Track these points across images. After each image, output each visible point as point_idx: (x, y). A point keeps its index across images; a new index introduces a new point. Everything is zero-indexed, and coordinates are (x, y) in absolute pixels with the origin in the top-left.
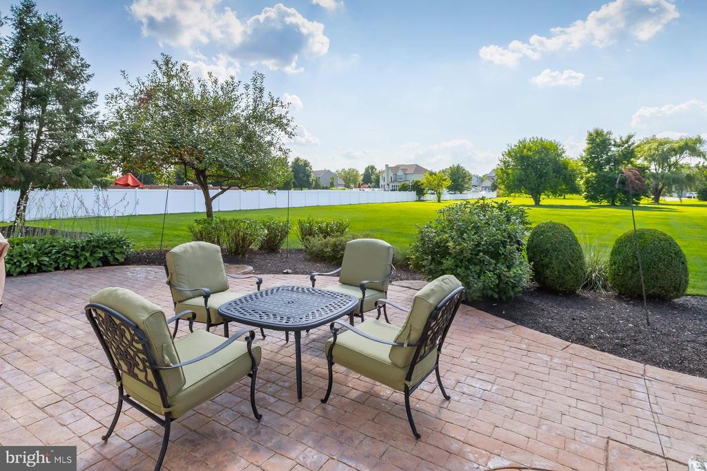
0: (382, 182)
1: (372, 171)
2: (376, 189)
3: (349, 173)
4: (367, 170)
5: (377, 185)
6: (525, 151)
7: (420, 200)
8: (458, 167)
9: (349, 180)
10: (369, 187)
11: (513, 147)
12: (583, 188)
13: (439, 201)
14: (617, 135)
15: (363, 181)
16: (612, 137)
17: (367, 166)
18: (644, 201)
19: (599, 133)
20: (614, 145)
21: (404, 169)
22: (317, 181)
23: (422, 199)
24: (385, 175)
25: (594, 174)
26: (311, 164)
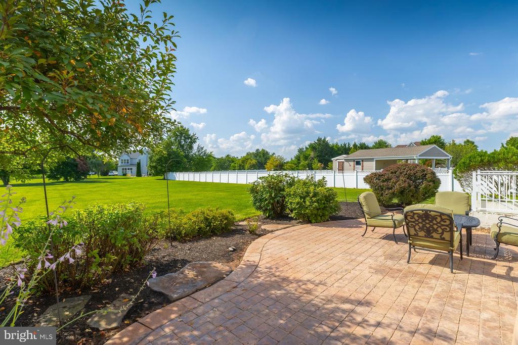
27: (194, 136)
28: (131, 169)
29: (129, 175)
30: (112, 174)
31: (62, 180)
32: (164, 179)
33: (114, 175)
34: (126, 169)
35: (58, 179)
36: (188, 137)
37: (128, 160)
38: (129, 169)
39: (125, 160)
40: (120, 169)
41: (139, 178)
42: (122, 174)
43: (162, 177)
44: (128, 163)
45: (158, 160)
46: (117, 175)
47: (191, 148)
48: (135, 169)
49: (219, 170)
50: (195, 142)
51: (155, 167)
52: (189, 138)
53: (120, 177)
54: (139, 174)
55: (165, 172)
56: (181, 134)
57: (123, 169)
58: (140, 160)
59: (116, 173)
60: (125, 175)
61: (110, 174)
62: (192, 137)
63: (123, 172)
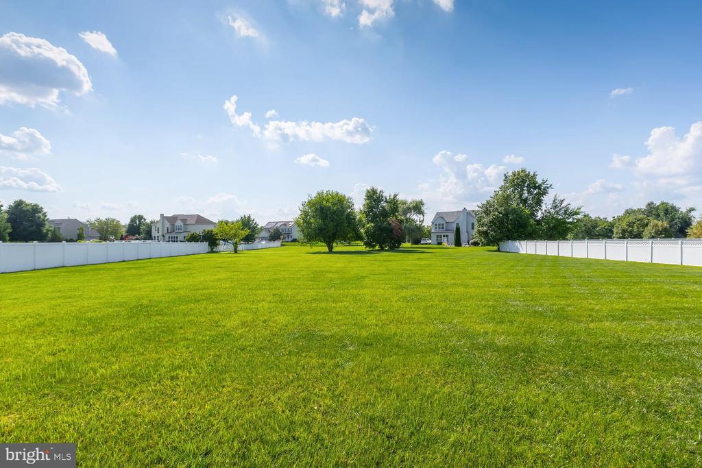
0: (154, 233)
1: (140, 221)
2: (148, 241)
3: (106, 223)
4: (133, 220)
5: (149, 236)
6: (324, 202)
7: (212, 252)
8: (249, 217)
9: (106, 231)
10: (137, 239)
11: (313, 198)
12: (364, 235)
13: (236, 251)
14: (387, 194)
15: (127, 232)
16: (384, 194)
17: (133, 216)
18: (407, 245)
19: (374, 192)
20: (386, 201)
21: (184, 219)
22: (54, 233)
23: (214, 250)
24: (159, 225)
25: (373, 225)
26: (45, 210)
27: (543, 183)
28: (447, 236)
29: (445, 244)
30: (425, 242)
31: (377, 248)
32: (499, 250)
33: (426, 244)
34: (441, 236)
35: (374, 246)
36: (534, 185)
37: (443, 225)
38: (444, 236)
39: (439, 225)
40: (434, 236)
41: (459, 249)
42: (436, 242)
43: (495, 248)
44: (443, 228)
45: (491, 222)
46: (430, 244)
47: (539, 202)
48: (452, 236)
49: (583, 238)
50: (545, 193)
51: (485, 234)
52: (535, 188)
53: (434, 246)
54: (458, 243)
55: (501, 240)
56: (524, 181)
57: (437, 236)
58: (458, 224)
59: (430, 241)
60: (440, 243)
61: (422, 242)
62: (540, 185)
63: (437, 240)
